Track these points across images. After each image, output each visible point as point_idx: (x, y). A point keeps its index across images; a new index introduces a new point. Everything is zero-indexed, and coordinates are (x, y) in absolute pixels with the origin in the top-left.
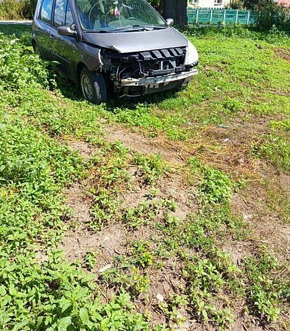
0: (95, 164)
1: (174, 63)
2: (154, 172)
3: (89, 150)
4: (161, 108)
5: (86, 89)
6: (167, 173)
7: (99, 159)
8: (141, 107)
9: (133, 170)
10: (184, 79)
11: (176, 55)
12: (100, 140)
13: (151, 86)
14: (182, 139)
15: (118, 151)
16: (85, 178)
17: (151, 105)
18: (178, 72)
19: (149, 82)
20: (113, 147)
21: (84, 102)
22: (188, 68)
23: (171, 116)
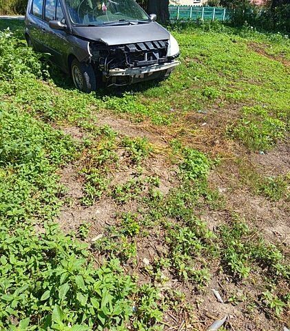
0: (87, 147)
1: (157, 55)
2: (140, 153)
3: (80, 134)
4: (146, 96)
5: (76, 79)
6: (151, 154)
7: (90, 142)
8: (127, 95)
9: (121, 151)
10: (166, 70)
11: (159, 47)
12: (91, 125)
13: (137, 76)
14: (165, 123)
15: (107, 134)
16: (78, 160)
17: (137, 93)
18: (161, 63)
19: (135, 72)
20: (102, 131)
21: (75, 91)
22: (170, 59)
23: (155, 103)
